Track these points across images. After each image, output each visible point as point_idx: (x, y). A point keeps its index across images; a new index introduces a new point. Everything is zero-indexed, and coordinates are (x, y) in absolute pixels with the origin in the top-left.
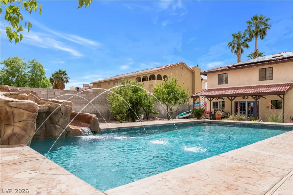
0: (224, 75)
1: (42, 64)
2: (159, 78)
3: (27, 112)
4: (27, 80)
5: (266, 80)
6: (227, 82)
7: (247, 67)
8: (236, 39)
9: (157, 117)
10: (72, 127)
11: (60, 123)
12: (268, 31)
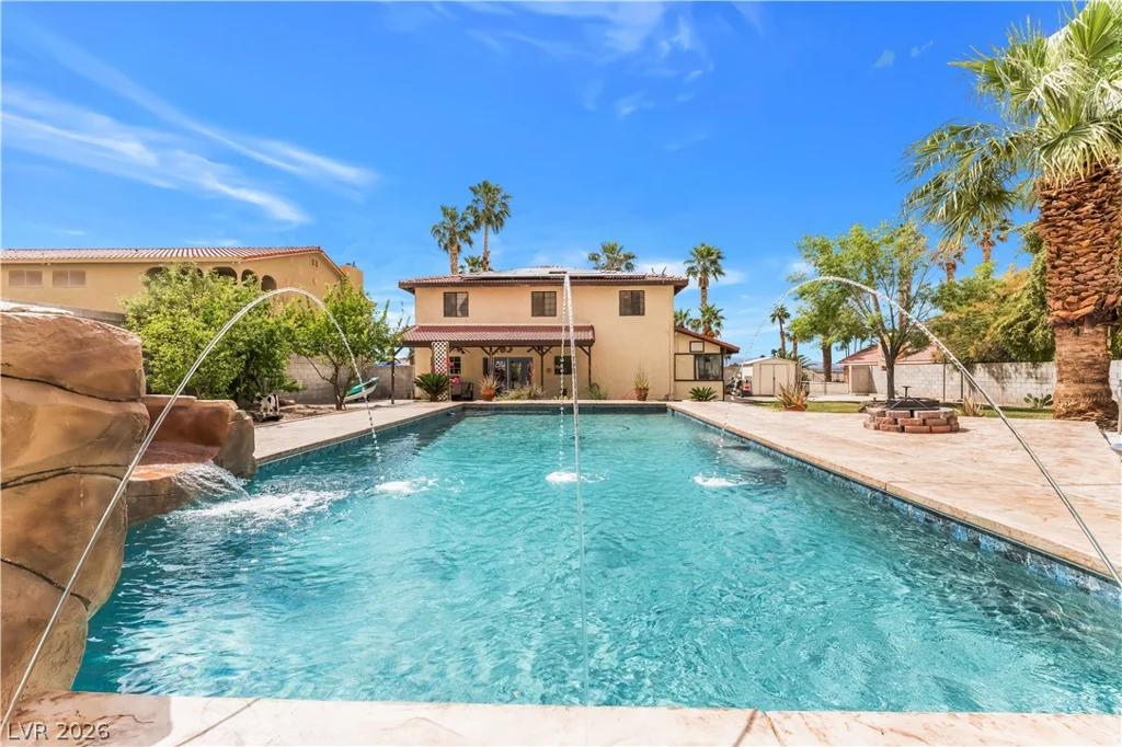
0: (459, 296)
5: (544, 315)
6: (465, 313)
7: (511, 285)
8: (447, 220)
9: (292, 401)
12: (507, 221)
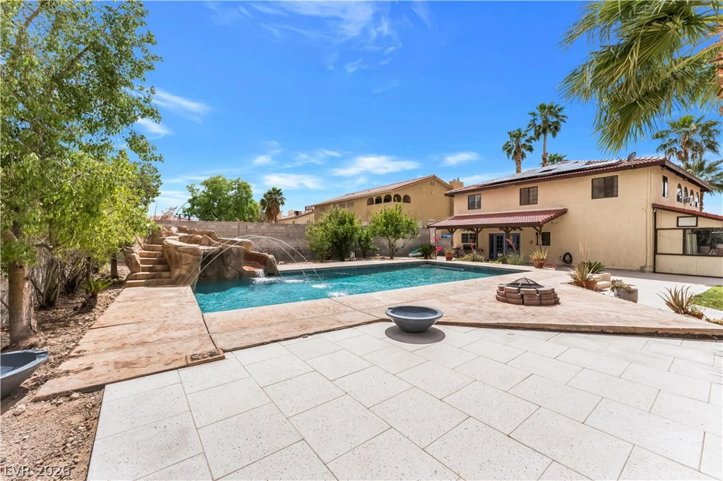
0: (476, 197)
1: (249, 184)
2: (398, 198)
3: (191, 256)
4: (231, 205)
5: (529, 204)
6: (479, 207)
8: (513, 139)
9: (378, 255)
10: (246, 268)
11: (232, 264)
12: (562, 126)
